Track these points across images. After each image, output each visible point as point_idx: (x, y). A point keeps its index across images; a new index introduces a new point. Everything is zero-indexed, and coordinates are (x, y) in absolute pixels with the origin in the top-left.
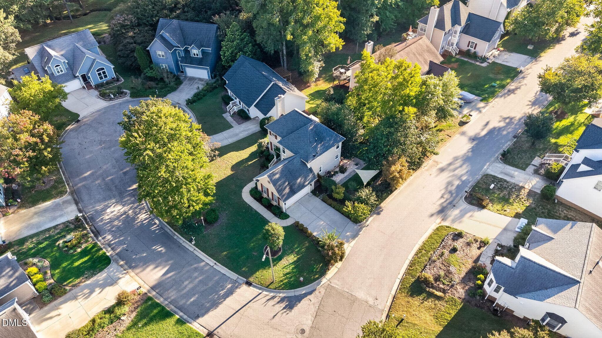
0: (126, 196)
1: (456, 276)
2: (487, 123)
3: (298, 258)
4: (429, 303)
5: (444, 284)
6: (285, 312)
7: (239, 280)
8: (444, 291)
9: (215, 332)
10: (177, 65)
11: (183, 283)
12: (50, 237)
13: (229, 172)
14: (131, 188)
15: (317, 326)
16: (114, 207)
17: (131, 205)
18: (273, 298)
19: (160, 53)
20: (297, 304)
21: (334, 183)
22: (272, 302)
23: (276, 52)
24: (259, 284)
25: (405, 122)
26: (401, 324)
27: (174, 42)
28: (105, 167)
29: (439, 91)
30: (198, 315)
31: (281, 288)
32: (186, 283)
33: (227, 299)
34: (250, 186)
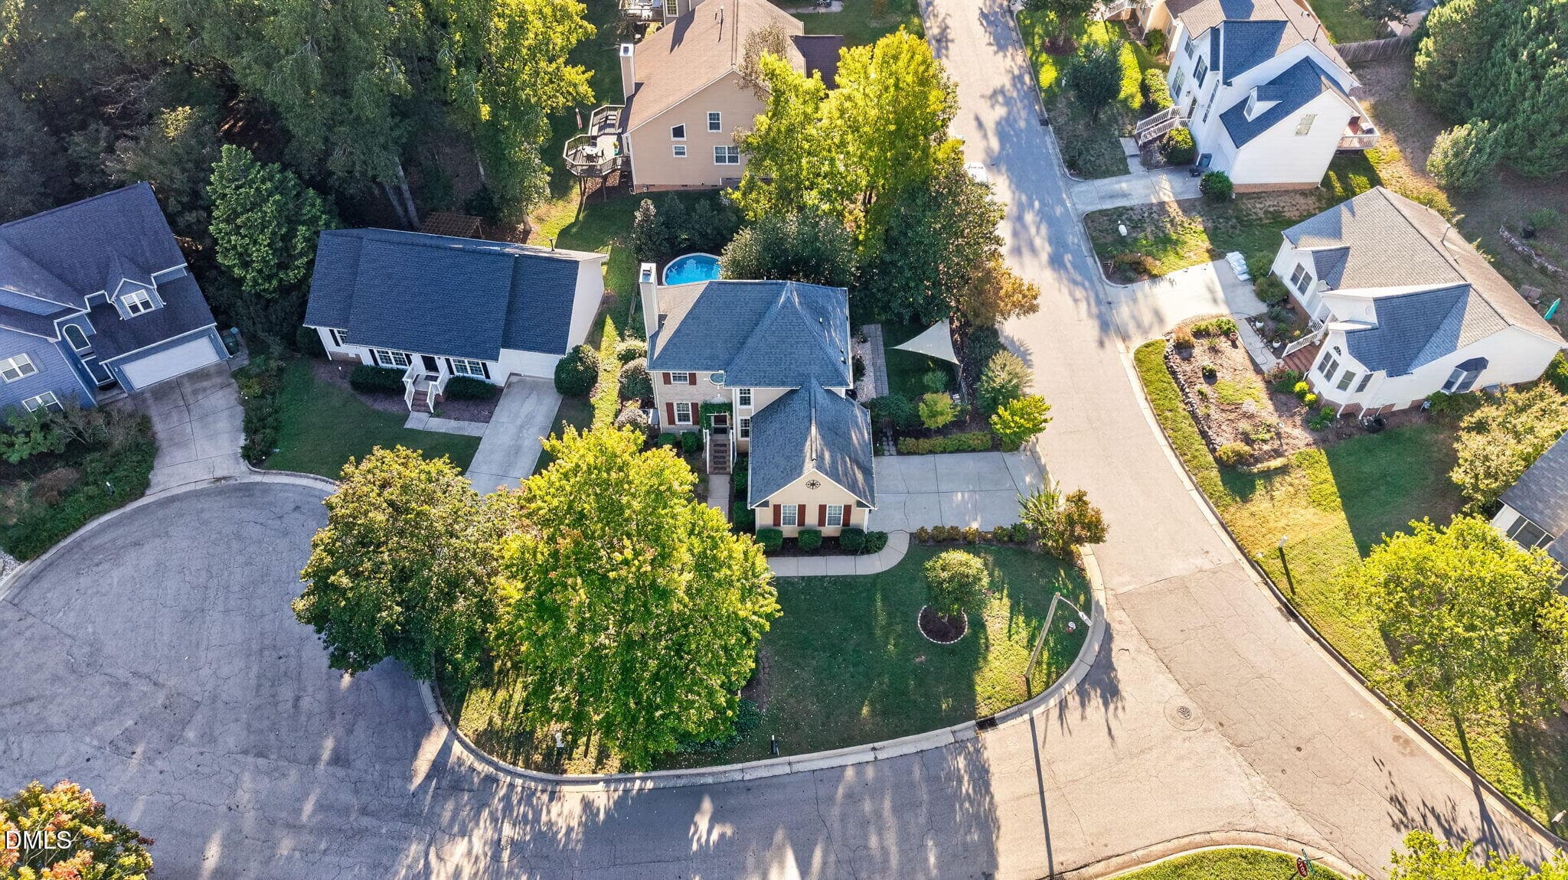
0: (432, 807)
1: (1264, 414)
3: (1010, 596)
4: (1282, 489)
5: (1264, 441)
6: (1116, 708)
7: (960, 736)
8: (1277, 453)
9: (1057, 868)
10: (85, 373)
11: (866, 847)
14: (418, 780)
15: (1192, 682)
16: (440, 858)
17: (485, 814)
18: (1063, 706)
20: (1116, 676)
24: (1009, 704)
26: (1287, 558)
28: (244, 796)
30: (984, 874)
31: (1054, 676)
32: (874, 841)
33: (992, 789)
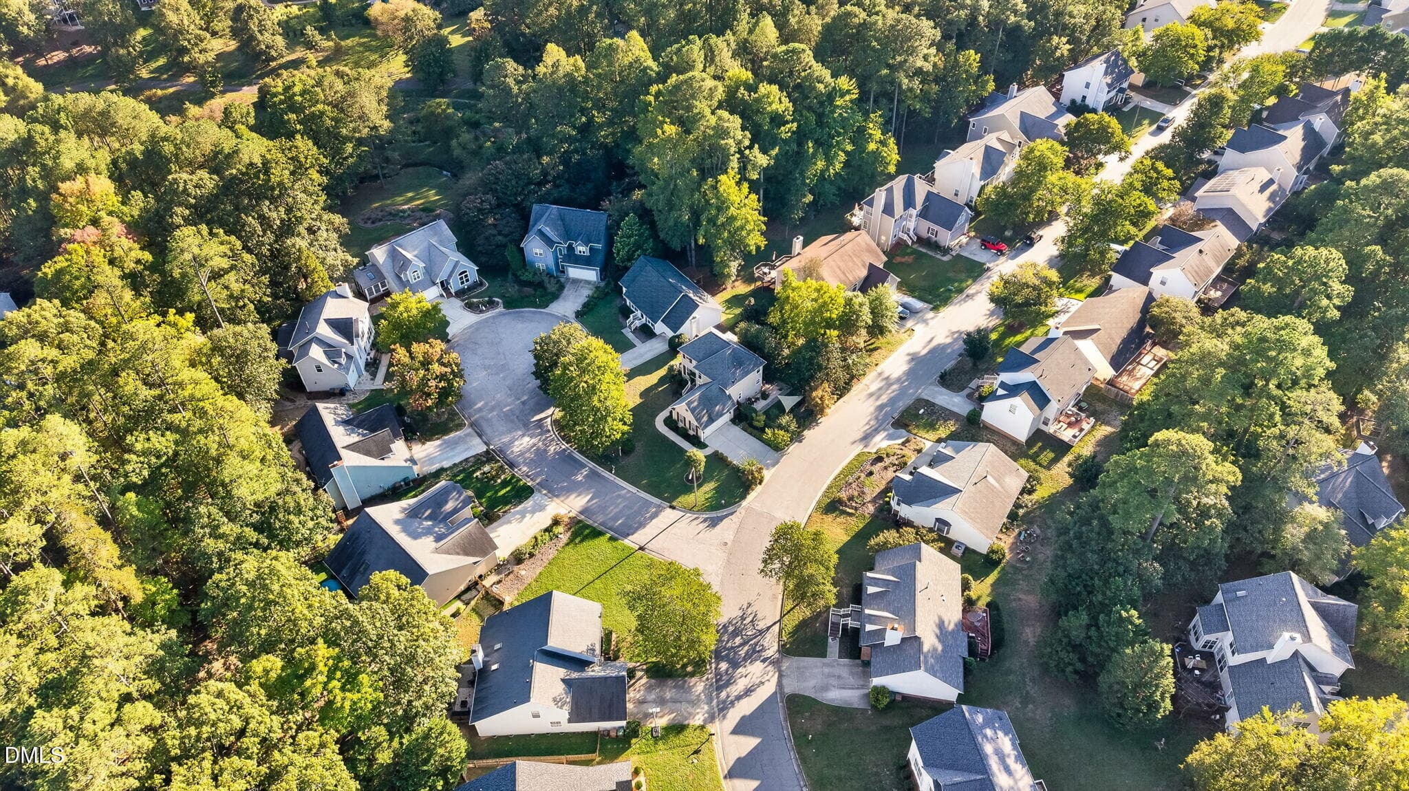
0: (530, 427)
1: (868, 496)
2: (931, 341)
3: (718, 485)
4: (841, 519)
5: (856, 503)
6: (709, 529)
7: (662, 504)
8: (856, 509)
9: (646, 546)
10: (557, 264)
11: (608, 508)
12: (464, 470)
13: (638, 401)
14: (533, 419)
15: (738, 539)
16: (521, 439)
17: (539, 437)
18: (696, 518)
19: (538, 251)
20: (720, 523)
21: (755, 411)
22: (696, 522)
23: (684, 250)
24: (683, 507)
25: (827, 346)
27: (556, 239)
28: (499, 398)
29: (866, 310)
30: (628, 533)
31: (703, 510)
32: (612, 508)
33: (652, 521)
34: (664, 414)
